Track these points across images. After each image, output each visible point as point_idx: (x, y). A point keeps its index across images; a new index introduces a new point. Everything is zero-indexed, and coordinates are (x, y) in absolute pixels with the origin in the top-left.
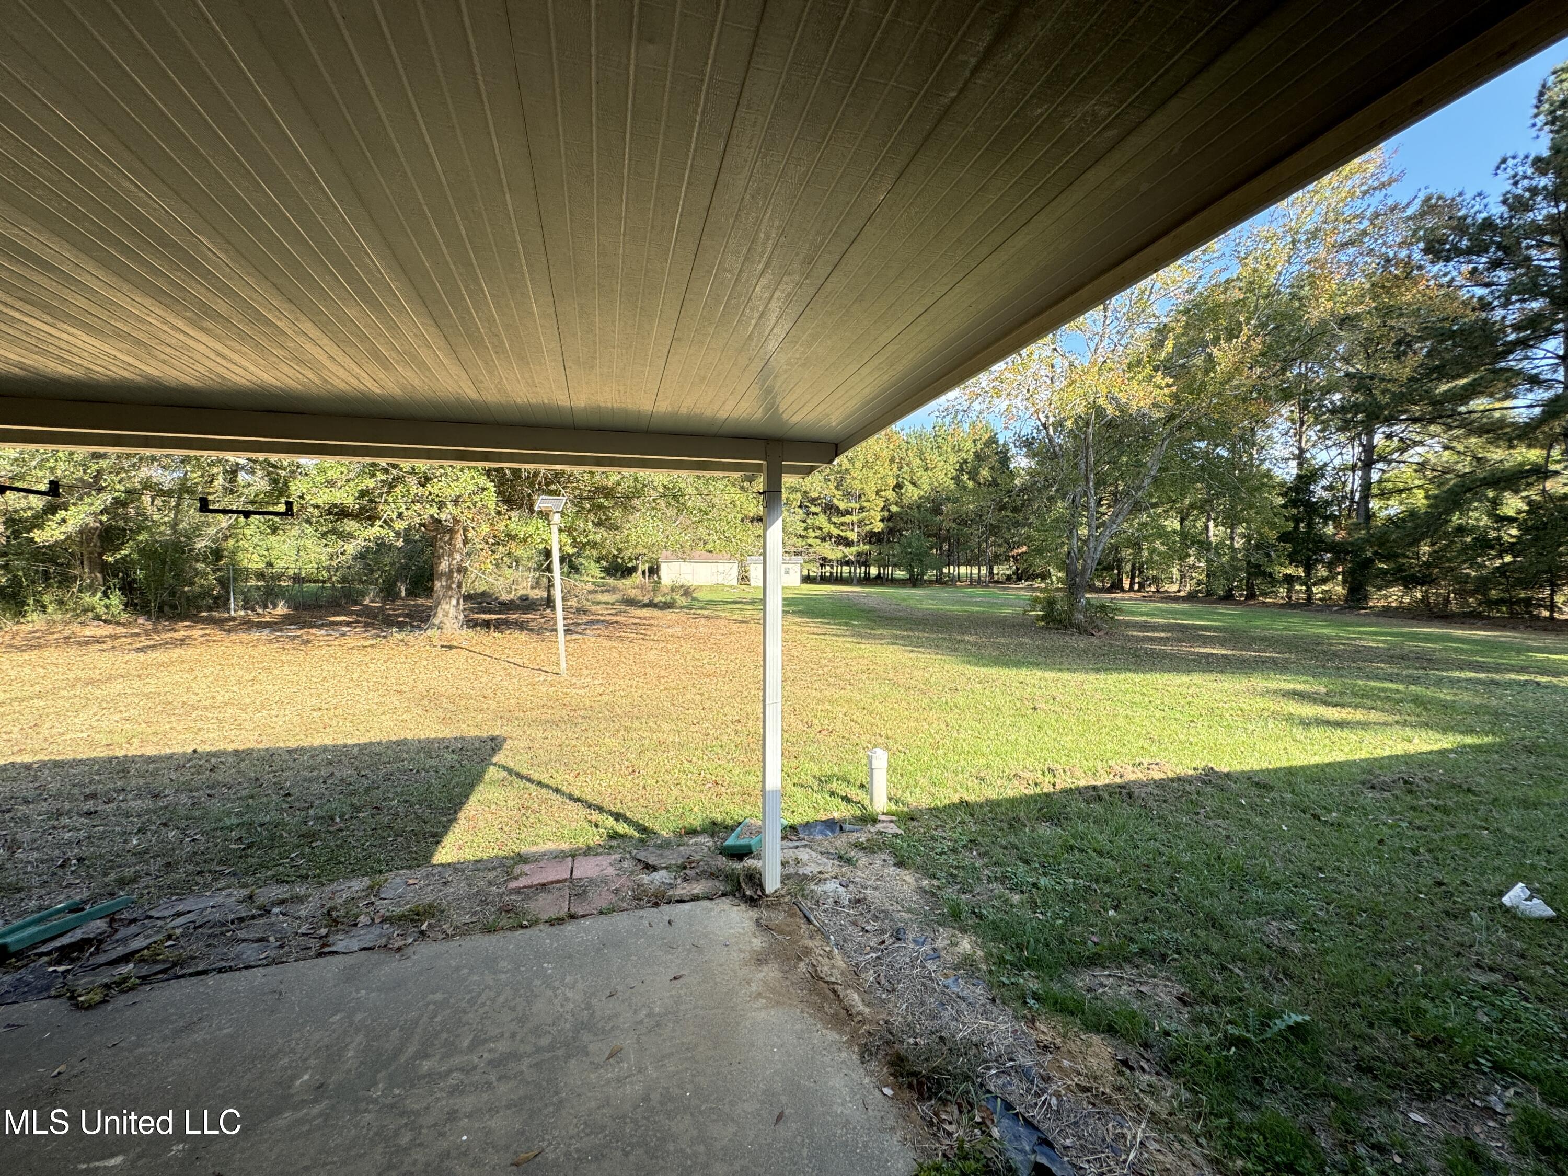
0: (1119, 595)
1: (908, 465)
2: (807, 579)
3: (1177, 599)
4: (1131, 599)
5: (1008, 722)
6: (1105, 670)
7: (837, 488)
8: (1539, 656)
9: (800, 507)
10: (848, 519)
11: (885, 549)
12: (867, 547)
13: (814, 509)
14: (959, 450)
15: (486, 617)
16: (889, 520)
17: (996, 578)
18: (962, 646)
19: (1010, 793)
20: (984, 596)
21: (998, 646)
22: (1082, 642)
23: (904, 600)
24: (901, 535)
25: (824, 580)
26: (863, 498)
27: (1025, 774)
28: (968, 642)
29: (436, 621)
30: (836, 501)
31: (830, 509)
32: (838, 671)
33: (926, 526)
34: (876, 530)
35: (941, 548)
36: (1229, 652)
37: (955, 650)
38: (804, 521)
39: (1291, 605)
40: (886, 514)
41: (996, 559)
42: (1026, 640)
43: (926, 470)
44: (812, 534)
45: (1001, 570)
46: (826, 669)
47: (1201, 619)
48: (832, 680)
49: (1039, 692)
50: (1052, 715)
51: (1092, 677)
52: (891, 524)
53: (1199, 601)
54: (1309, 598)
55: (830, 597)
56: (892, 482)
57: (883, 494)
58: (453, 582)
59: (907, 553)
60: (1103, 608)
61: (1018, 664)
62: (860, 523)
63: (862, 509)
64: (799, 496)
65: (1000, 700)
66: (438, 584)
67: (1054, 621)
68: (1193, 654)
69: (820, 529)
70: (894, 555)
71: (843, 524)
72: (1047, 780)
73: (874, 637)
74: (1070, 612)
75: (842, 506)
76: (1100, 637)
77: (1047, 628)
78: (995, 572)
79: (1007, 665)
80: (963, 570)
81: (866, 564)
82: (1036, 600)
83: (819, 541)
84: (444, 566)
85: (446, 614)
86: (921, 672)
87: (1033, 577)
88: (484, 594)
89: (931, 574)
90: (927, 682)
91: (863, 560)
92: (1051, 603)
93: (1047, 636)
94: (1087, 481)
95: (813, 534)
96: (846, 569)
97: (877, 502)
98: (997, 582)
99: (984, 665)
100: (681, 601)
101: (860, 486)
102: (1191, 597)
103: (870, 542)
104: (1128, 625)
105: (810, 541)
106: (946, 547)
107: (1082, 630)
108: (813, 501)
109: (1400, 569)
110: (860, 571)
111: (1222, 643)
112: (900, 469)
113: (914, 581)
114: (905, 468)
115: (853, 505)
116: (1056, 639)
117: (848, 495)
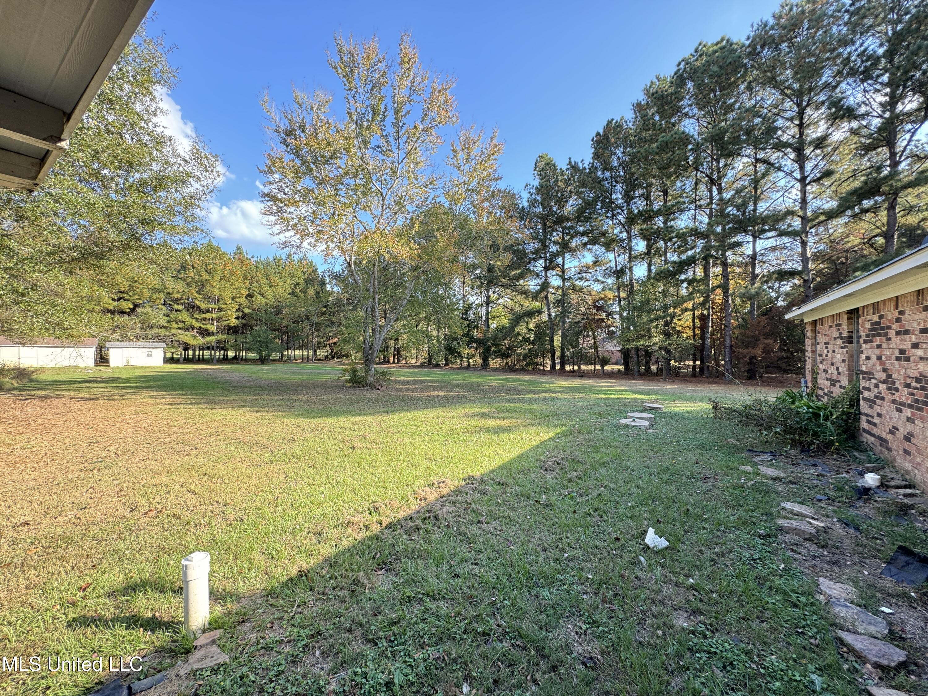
0: (388, 366)
1: (257, 282)
2: (171, 360)
3: (415, 367)
4: (394, 367)
5: (336, 464)
6: (391, 412)
7: (198, 292)
8: (547, 385)
9: (164, 305)
10: (208, 315)
11: (240, 338)
12: (225, 336)
13: (176, 307)
14: (293, 276)
16: (243, 318)
17: (319, 357)
18: (298, 403)
19: (346, 543)
20: (312, 368)
21: (322, 401)
22: (373, 394)
23: (255, 373)
24: (252, 329)
25: (187, 360)
26: (221, 302)
27: (357, 519)
28: (302, 401)
30: (197, 302)
31: (192, 308)
32: (186, 437)
33: (271, 324)
34: (232, 325)
35: (282, 339)
36: (446, 394)
37: (293, 407)
38: (168, 316)
39: (462, 368)
40: (241, 314)
41: (319, 345)
42: (340, 396)
43: (271, 286)
45: (323, 353)
46: (174, 437)
47: (428, 376)
48: (177, 448)
49: (354, 434)
50: (366, 451)
51: (385, 417)
52: (244, 321)
53: (425, 367)
54: (469, 364)
55: (190, 373)
56: (245, 292)
57: (238, 300)
59: (257, 341)
60: (384, 373)
61: (337, 413)
62: (219, 319)
63: (220, 309)
64: (162, 295)
65: (329, 444)
67: (357, 382)
68: (430, 396)
69: (184, 322)
70: (246, 343)
71: (204, 319)
72: (374, 519)
73: (227, 402)
74: (365, 377)
75: (203, 306)
76: (383, 391)
77: (352, 387)
78: (318, 353)
79: (329, 415)
80: (297, 352)
81: (225, 349)
82: (345, 370)
83: (181, 331)
86: (265, 429)
87: (341, 356)
89: (275, 355)
90: (270, 438)
91: (221, 346)
92: (354, 371)
93: (353, 392)
94: (374, 299)
95: (176, 326)
96: (207, 353)
97: (233, 305)
98: (319, 360)
99: (314, 417)
101: (218, 293)
102: (422, 366)
103: (228, 333)
104: (396, 382)
105: (173, 331)
106: (285, 337)
107: (372, 387)
108: (176, 300)
109: (499, 351)
110: (219, 354)
111: (441, 388)
112: (251, 284)
113: (263, 360)
114: (255, 284)
115: (212, 305)
116: (360, 394)
117: (207, 298)
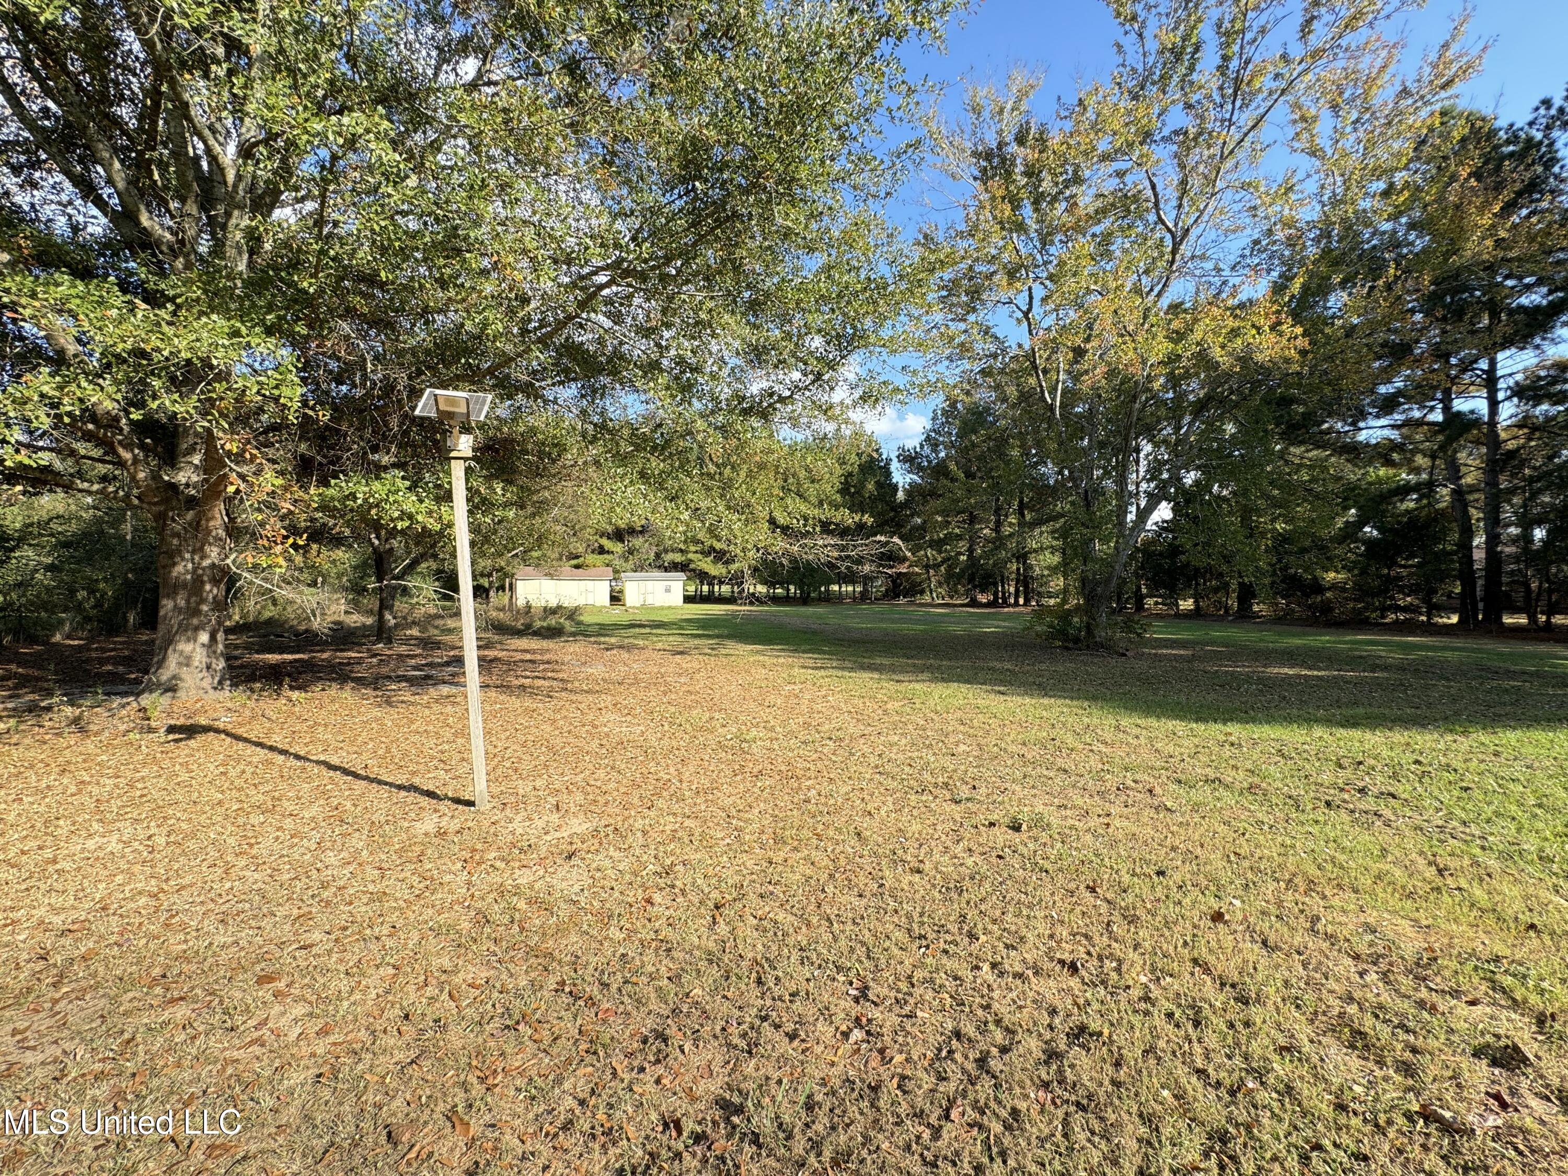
2: (688, 599)
14: (844, 463)
15: (273, 658)
29: (165, 675)
44: (693, 548)
58: (203, 601)
66: (167, 605)
76: (1135, 658)
77: (1063, 649)
83: (700, 556)
84: (182, 569)
85: (187, 662)
88: (270, 622)
98: (877, 599)
100: (568, 626)
113: (805, 600)
114: (791, 480)
